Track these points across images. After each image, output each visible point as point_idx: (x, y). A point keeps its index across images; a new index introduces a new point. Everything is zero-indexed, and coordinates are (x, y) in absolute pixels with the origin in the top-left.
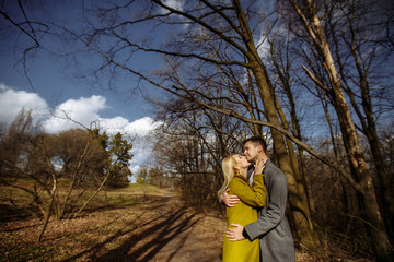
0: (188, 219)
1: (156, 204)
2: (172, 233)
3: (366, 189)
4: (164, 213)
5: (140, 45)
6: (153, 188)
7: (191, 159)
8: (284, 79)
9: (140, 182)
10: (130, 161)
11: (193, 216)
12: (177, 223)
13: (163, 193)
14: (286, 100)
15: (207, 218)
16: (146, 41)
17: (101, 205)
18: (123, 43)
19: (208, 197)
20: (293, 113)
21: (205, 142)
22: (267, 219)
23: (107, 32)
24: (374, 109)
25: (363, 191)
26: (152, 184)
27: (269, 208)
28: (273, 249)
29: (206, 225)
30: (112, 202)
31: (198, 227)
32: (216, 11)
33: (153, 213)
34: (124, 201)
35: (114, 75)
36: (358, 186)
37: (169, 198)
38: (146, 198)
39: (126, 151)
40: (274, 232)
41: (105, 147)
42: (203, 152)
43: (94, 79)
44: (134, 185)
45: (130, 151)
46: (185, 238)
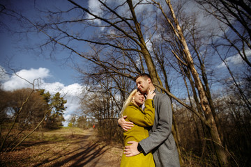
0: (100, 149)
1: (79, 140)
2: (87, 159)
3: (211, 124)
4: (83, 145)
5: (75, 36)
6: (79, 129)
7: (105, 110)
8: (161, 63)
9: (70, 126)
10: (64, 112)
11: (104, 147)
12: (92, 152)
13: (85, 133)
14: (163, 74)
15: (113, 148)
16: (79, 34)
17: (38, 141)
18: (63, 35)
19: (115, 135)
20: (166, 82)
21: (114, 99)
22: (158, 133)
23: (53, 26)
24: (209, 82)
25: (210, 125)
26: (79, 126)
27: (159, 125)
28: (163, 161)
29: (112, 152)
30: (47, 139)
31: (107, 154)
32: (123, 20)
33: (77, 146)
34: (56, 138)
35: (54, 49)
36: (207, 122)
37: (89, 136)
38: (73, 136)
39: (62, 104)
40: (163, 146)
41: (48, 101)
42: (112, 106)
43: (40, 51)
44: (66, 128)
45: (65, 105)
46: (96, 163)
